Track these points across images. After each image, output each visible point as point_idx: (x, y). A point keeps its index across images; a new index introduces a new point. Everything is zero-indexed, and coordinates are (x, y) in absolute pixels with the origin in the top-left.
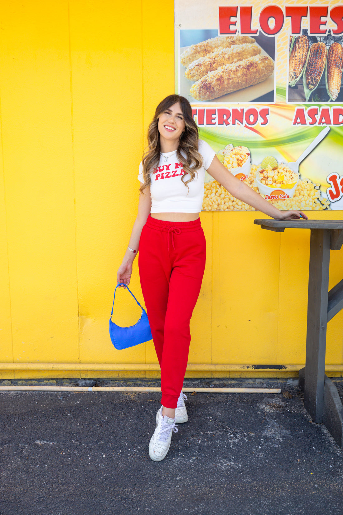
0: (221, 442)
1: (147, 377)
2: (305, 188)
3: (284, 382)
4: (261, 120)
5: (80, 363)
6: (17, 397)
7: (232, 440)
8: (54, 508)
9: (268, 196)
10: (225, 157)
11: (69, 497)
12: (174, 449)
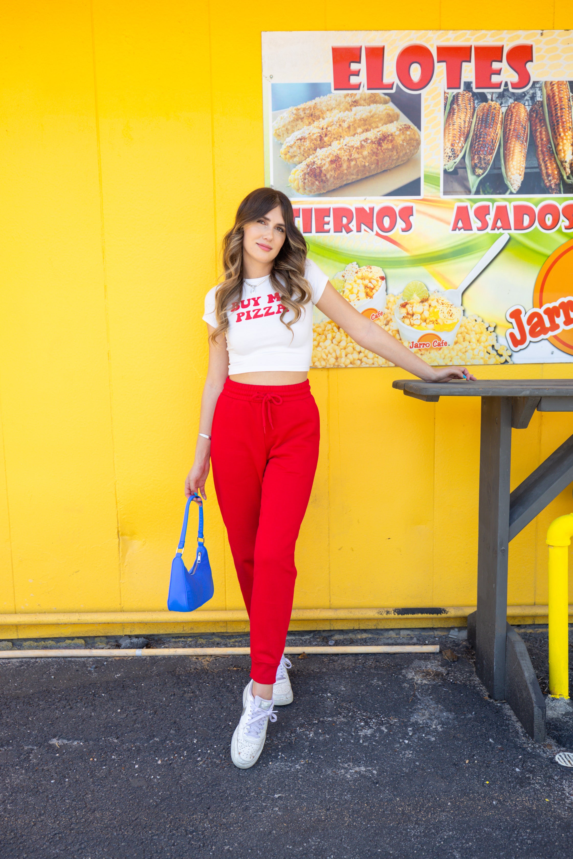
0: (344, 734)
1: (229, 631)
2: (472, 331)
3: (445, 634)
4: (400, 224)
5: (122, 611)
6: (22, 668)
7: (362, 730)
8: (78, 850)
9: (414, 344)
10: (346, 283)
11: (102, 831)
12: (271, 747)
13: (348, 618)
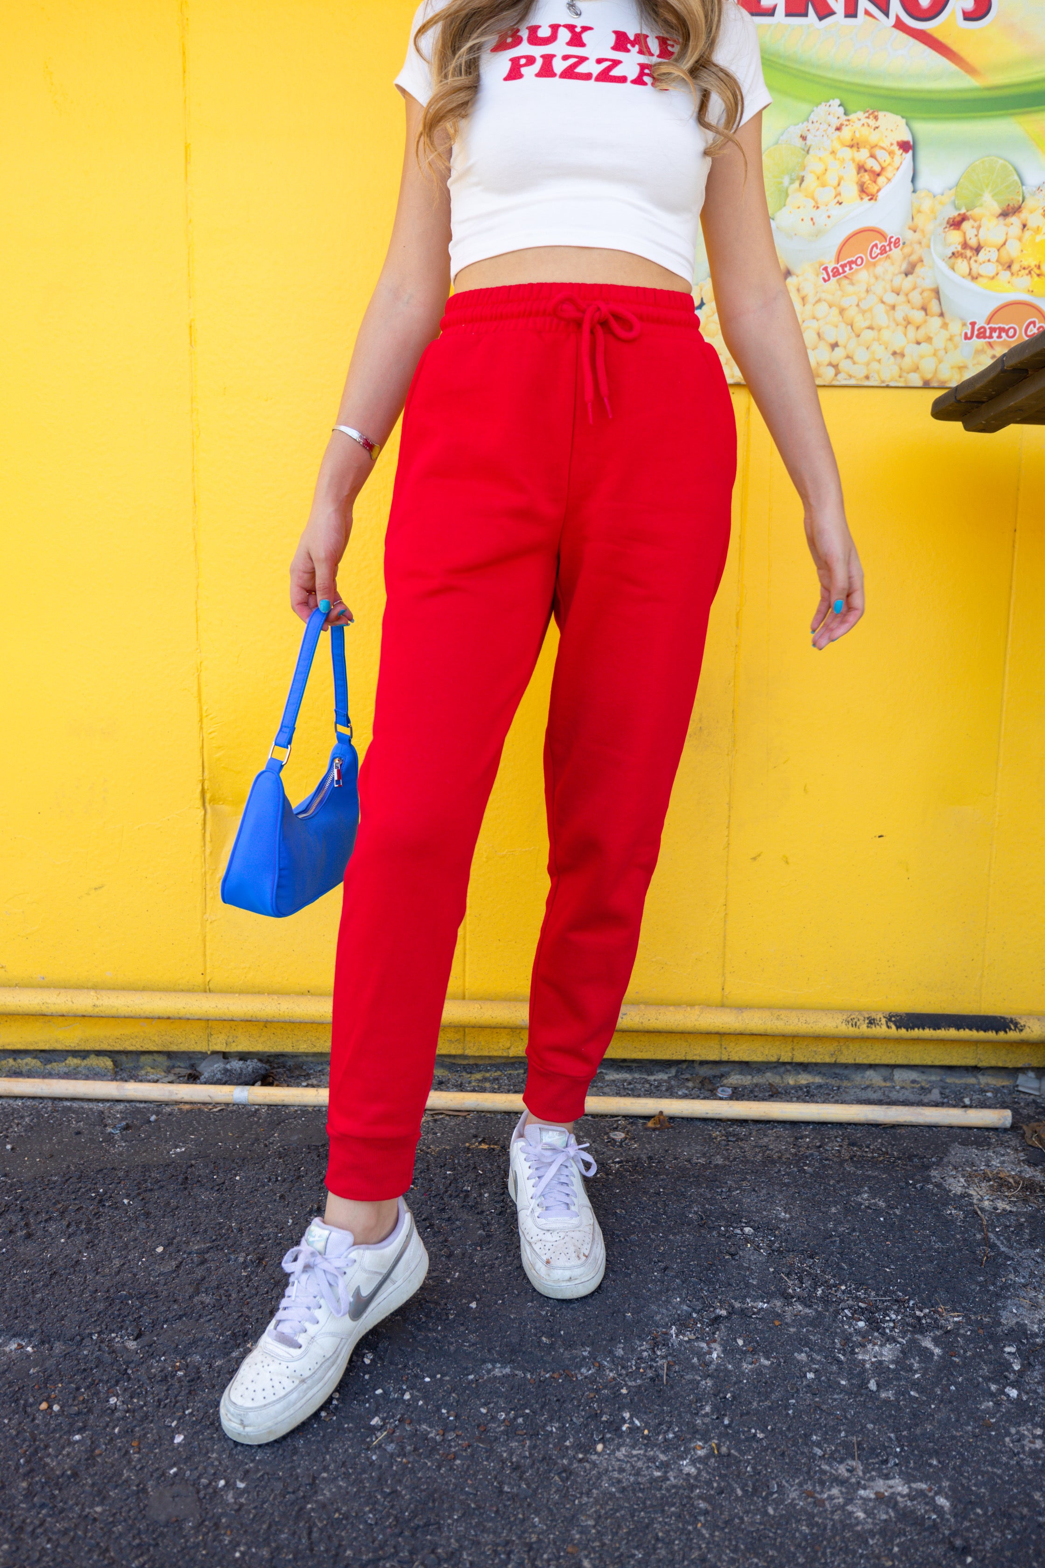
0: (815, 1355)
1: (468, 1052)
3: (1006, 1082)
5: (207, 990)
7: (864, 1346)
9: (977, 327)
10: (809, 156)
12: (597, 1391)
13: (769, 1032)
